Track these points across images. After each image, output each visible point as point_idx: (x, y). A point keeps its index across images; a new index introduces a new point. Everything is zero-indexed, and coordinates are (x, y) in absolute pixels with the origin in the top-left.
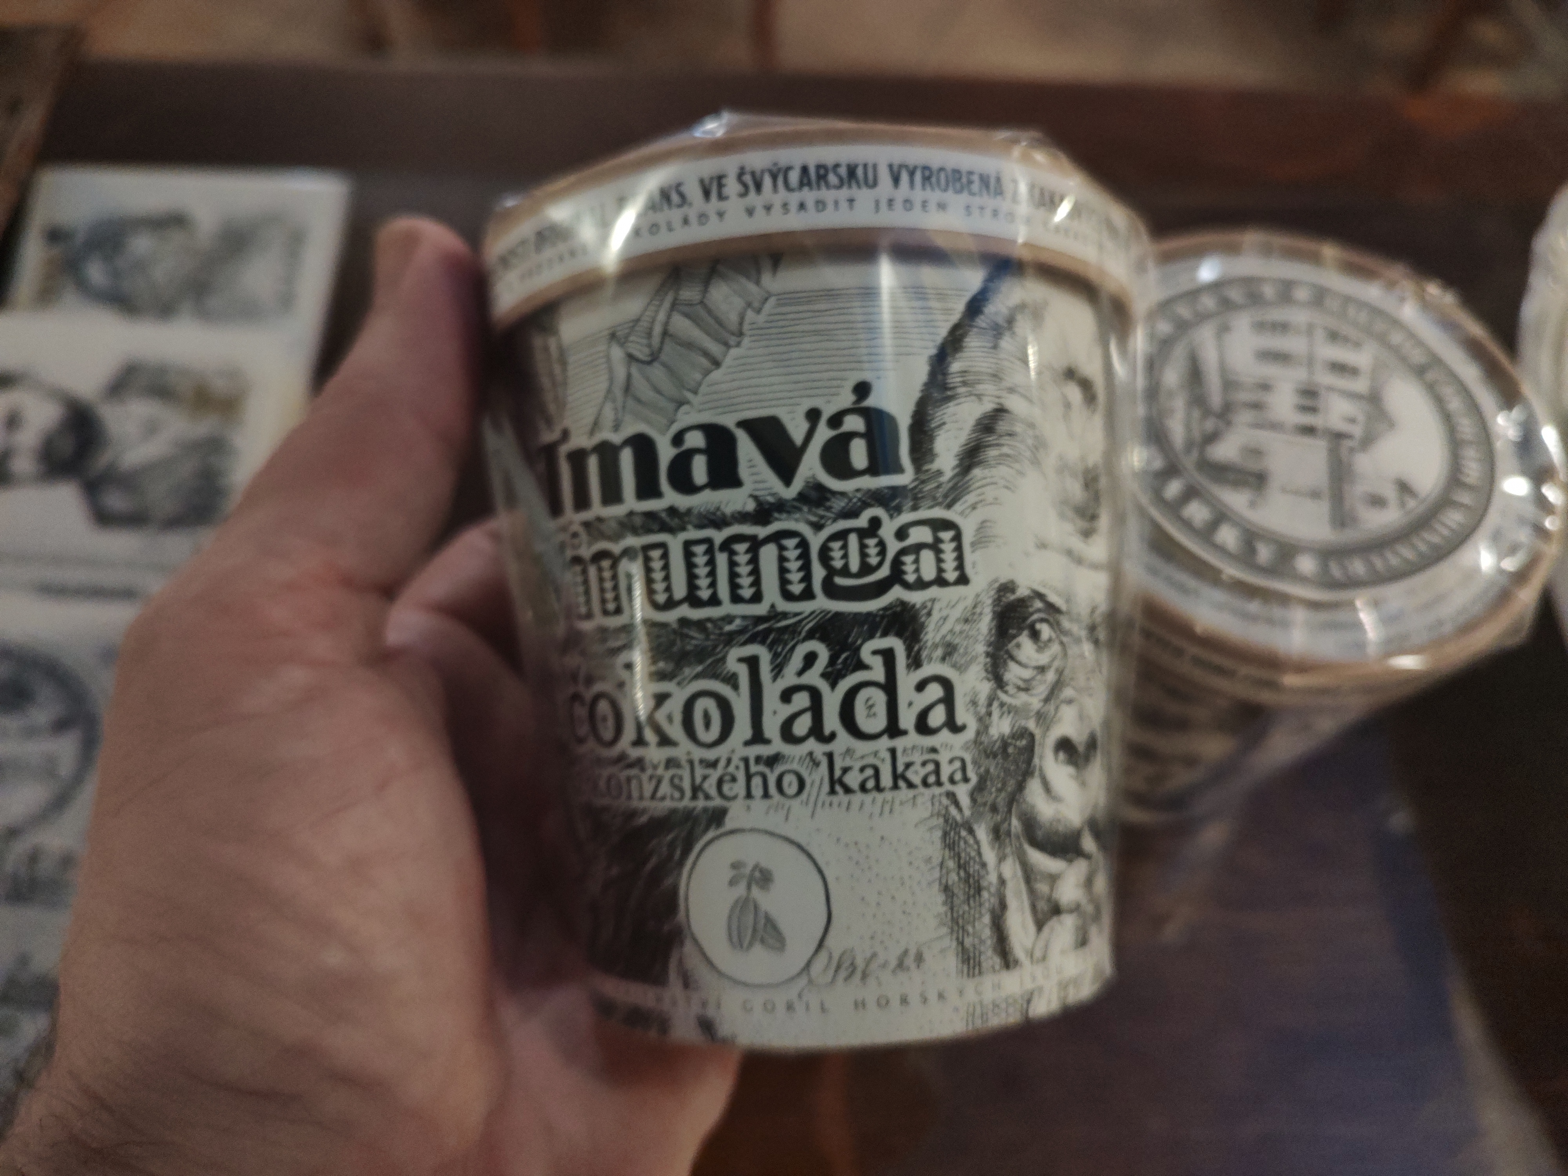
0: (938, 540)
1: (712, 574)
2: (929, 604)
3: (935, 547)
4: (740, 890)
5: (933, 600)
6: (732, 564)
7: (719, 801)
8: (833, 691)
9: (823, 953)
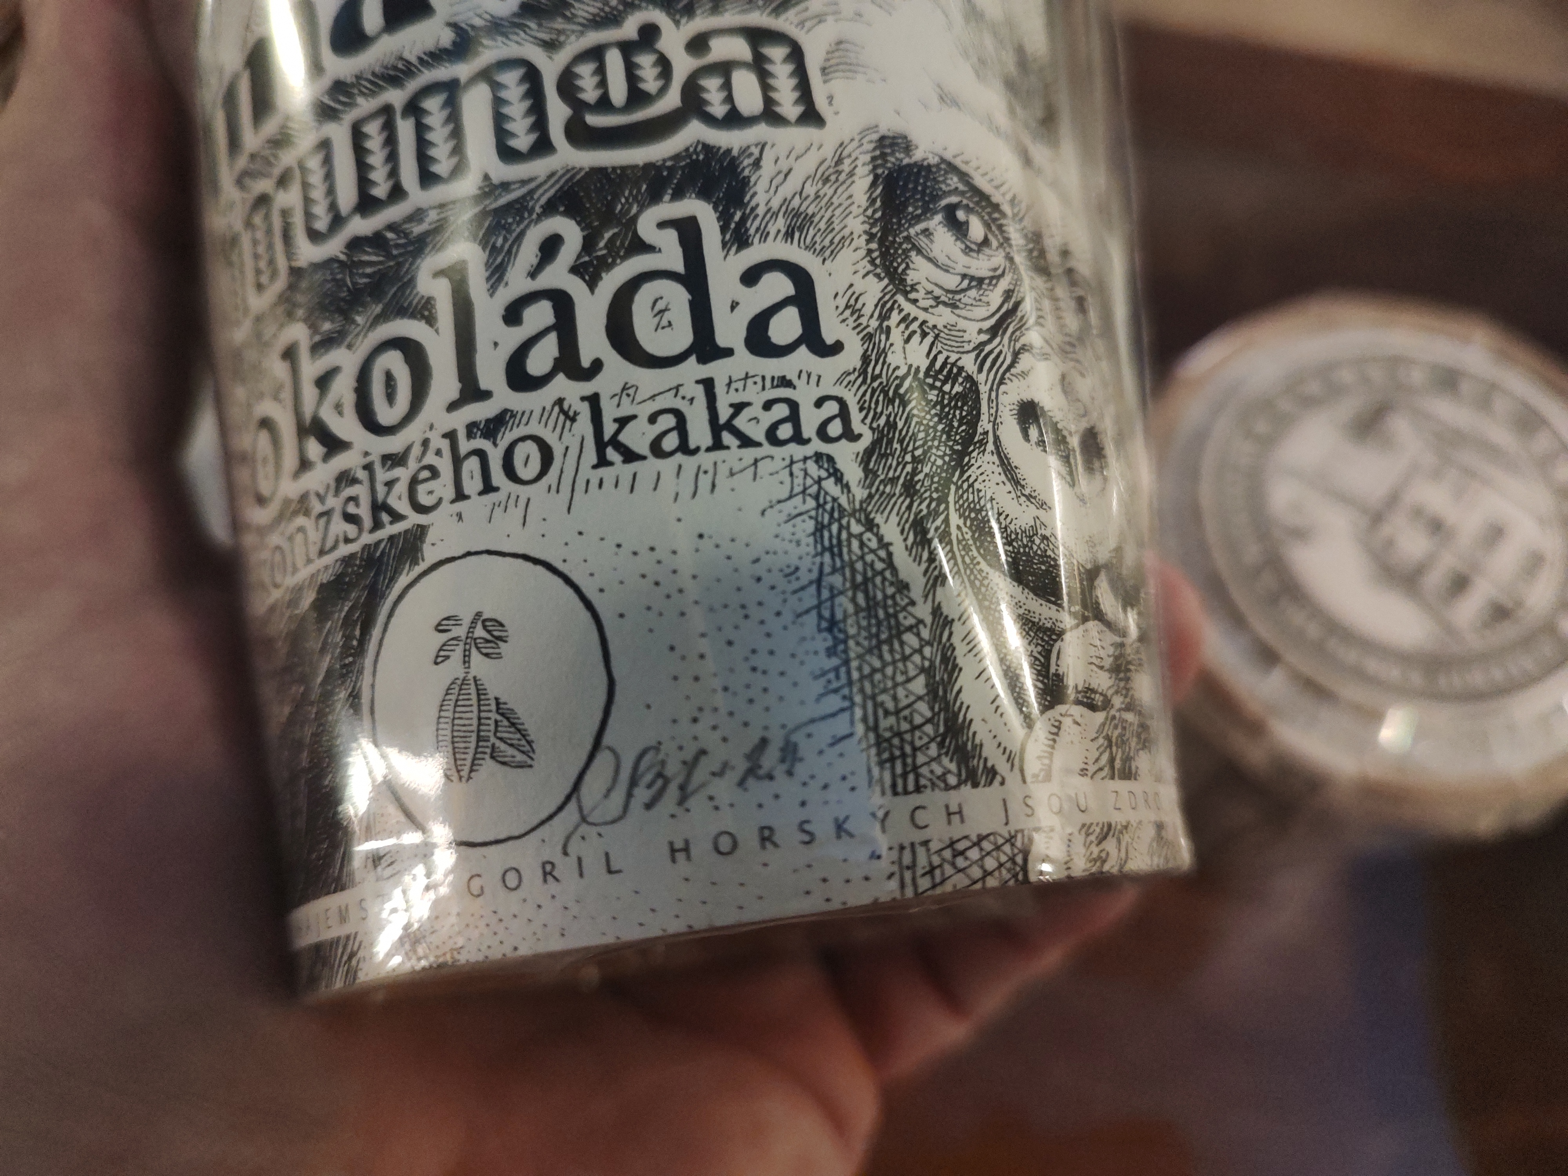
0: (761, 58)
2: (756, 151)
3: (758, 67)
4: (453, 668)
5: (762, 145)
7: (415, 519)
8: (592, 291)
9: (604, 759)
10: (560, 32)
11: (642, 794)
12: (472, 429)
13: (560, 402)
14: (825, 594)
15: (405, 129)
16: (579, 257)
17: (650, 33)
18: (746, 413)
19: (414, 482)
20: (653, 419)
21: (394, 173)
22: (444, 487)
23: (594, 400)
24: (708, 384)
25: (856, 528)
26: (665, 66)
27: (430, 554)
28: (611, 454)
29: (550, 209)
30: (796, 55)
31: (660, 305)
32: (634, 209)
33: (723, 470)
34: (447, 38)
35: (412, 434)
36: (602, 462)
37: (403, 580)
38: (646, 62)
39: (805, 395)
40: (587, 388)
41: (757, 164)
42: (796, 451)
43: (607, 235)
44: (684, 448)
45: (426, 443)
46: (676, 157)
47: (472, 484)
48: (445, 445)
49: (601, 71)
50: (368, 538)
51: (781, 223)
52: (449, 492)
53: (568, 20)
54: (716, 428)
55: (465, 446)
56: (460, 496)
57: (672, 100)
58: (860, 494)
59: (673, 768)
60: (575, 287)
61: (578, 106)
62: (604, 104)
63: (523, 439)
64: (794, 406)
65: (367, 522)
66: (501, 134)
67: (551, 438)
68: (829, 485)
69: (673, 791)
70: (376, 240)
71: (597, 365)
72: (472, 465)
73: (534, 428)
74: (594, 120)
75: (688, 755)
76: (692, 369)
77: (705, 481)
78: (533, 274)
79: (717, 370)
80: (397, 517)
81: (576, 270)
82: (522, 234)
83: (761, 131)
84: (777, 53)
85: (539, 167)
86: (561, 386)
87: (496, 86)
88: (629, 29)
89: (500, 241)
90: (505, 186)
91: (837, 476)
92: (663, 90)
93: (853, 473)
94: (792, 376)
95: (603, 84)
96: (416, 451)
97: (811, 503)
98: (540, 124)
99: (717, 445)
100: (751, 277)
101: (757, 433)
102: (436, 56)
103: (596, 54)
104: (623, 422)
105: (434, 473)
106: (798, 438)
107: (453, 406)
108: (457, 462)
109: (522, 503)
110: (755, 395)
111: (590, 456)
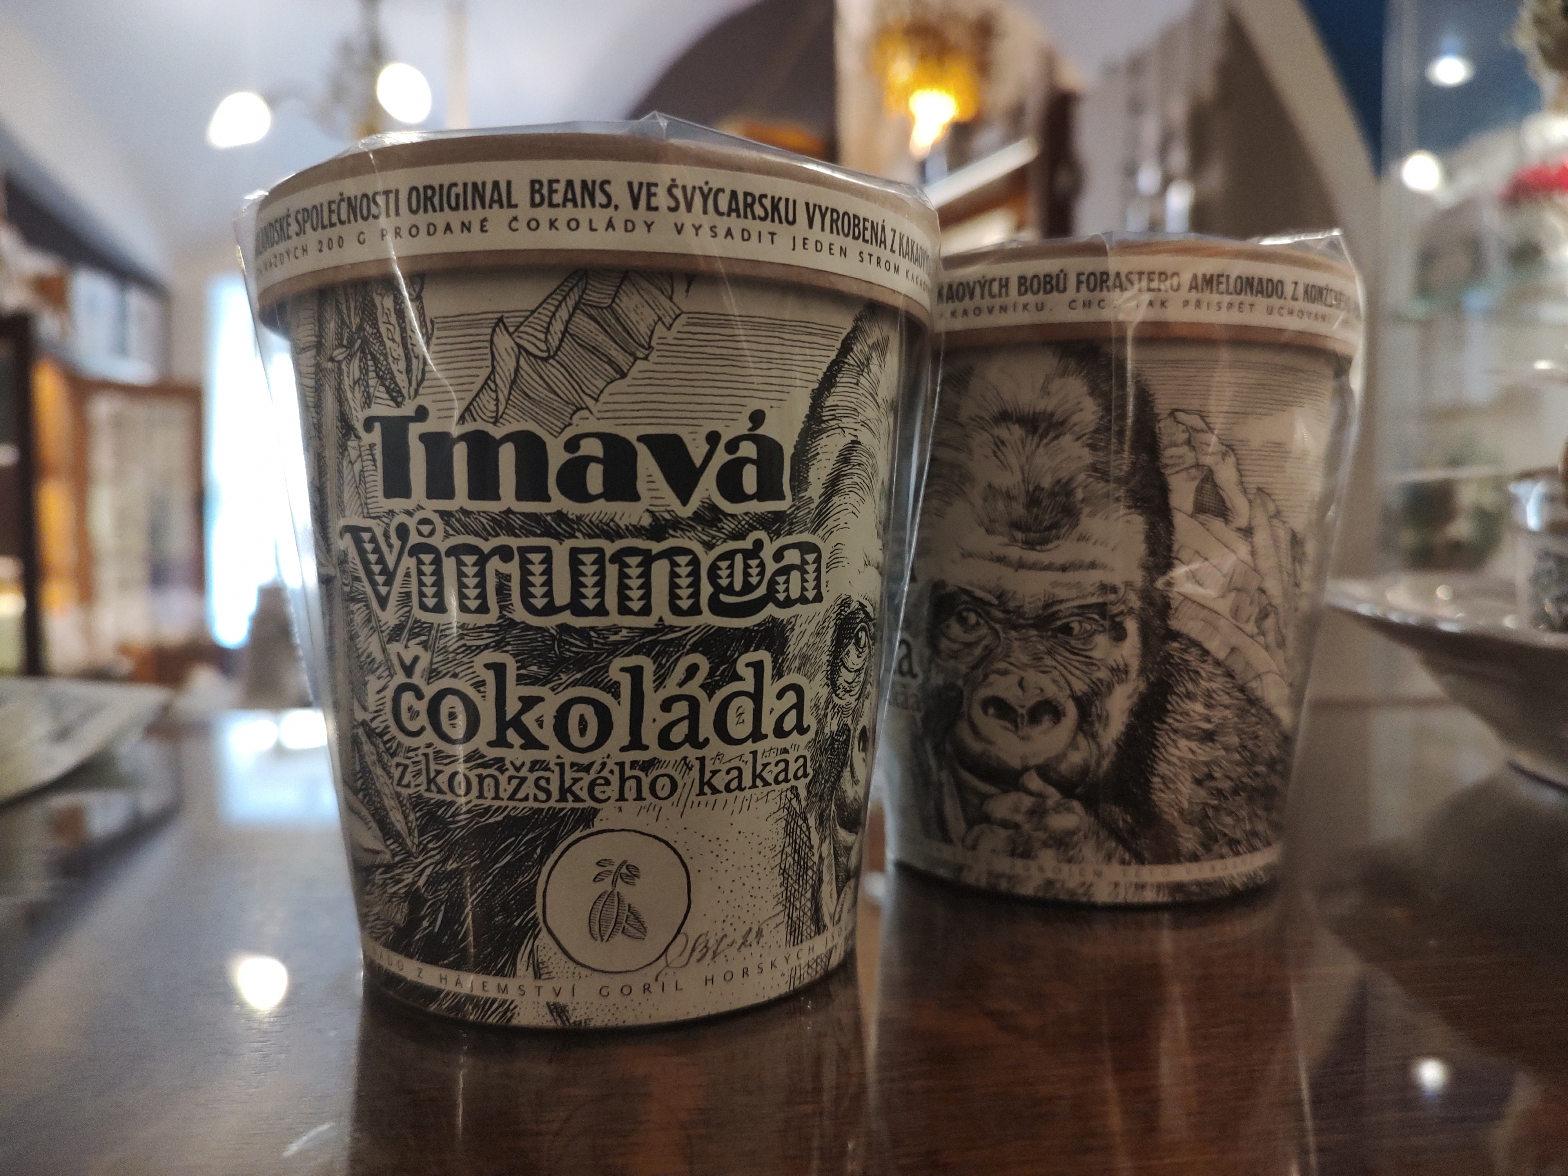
0: (804, 562)
1: (601, 584)
2: (793, 620)
3: (802, 569)
4: (606, 885)
5: (796, 617)
6: (623, 576)
7: (590, 803)
8: (710, 700)
9: (681, 939)
10: (714, 537)
11: (697, 955)
12: (633, 765)
13: (685, 758)
14: (784, 856)
15: (612, 571)
16: (706, 679)
17: (758, 544)
18: (768, 768)
19: (592, 785)
20: (728, 772)
21: (601, 595)
22: (613, 791)
23: (702, 760)
24: (754, 753)
25: (800, 822)
26: (762, 565)
27: (598, 825)
28: (706, 789)
29: (694, 649)
30: (818, 560)
31: (740, 711)
32: (736, 655)
33: (754, 798)
34: (647, 521)
35: (597, 756)
36: (702, 793)
37: (577, 834)
38: (754, 563)
39: (791, 757)
40: (700, 753)
41: (793, 629)
42: (784, 786)
43: (722, 668)
44: (740, 788)
45: (604, 765)
46: (759, 625)
47: (630, 794)
48: (617, 769)
49: (731, 567)
50: (552, 803)
51: (796, 664)
52: (616, 795)
53: (719, 530)
54: (755, 776)
55: (628, 772)
56: (622, 798)
57: (761, 591)
58: (804, 804)
59: (712, 943)
60: (701, 695)
61: (718, 589)
62: (730, 590)
63: (663, 775)
64: (786, 762)
65: (556, 795)
66: (673, 597)
67: (678, 777)
68: (794, 802)
69: (710, 955)
70: (583, 633)
71: (707, 741)
72: (631, 784)
73: (670, 771)
74: (724, 598)
75: (719, 937)
76: (749, 746)
77: (746, 804)
78: (681, 685)
79: (761, 746)
80: (577, 799)
81: (702, 686)
82: (678, 659)
83: (798, 608)
84: (810, 557)
85: (692, 622)
86: (687, 750)
87: (674, 564)
88: (747, 544)
89: (664, 662)
90: (672, 629)
91: (797, 796)
92: (760, 583)
93: (803, 793)
94: (788, 748)
95: (731, 575)
96: (597, 767)
97: (786, 812)
98: (696, 595)
99: (754, 786)
100: (780, 695)
101: (770, 778)
102: (637, 531)
103: (729, 556)
104: (714, 773)
105: (608, 783)
106: (786, 780)
107: (623, 749)
108: (623, 780)
109: (657, 809)
110: (773, 759)
111: (696, 789)
